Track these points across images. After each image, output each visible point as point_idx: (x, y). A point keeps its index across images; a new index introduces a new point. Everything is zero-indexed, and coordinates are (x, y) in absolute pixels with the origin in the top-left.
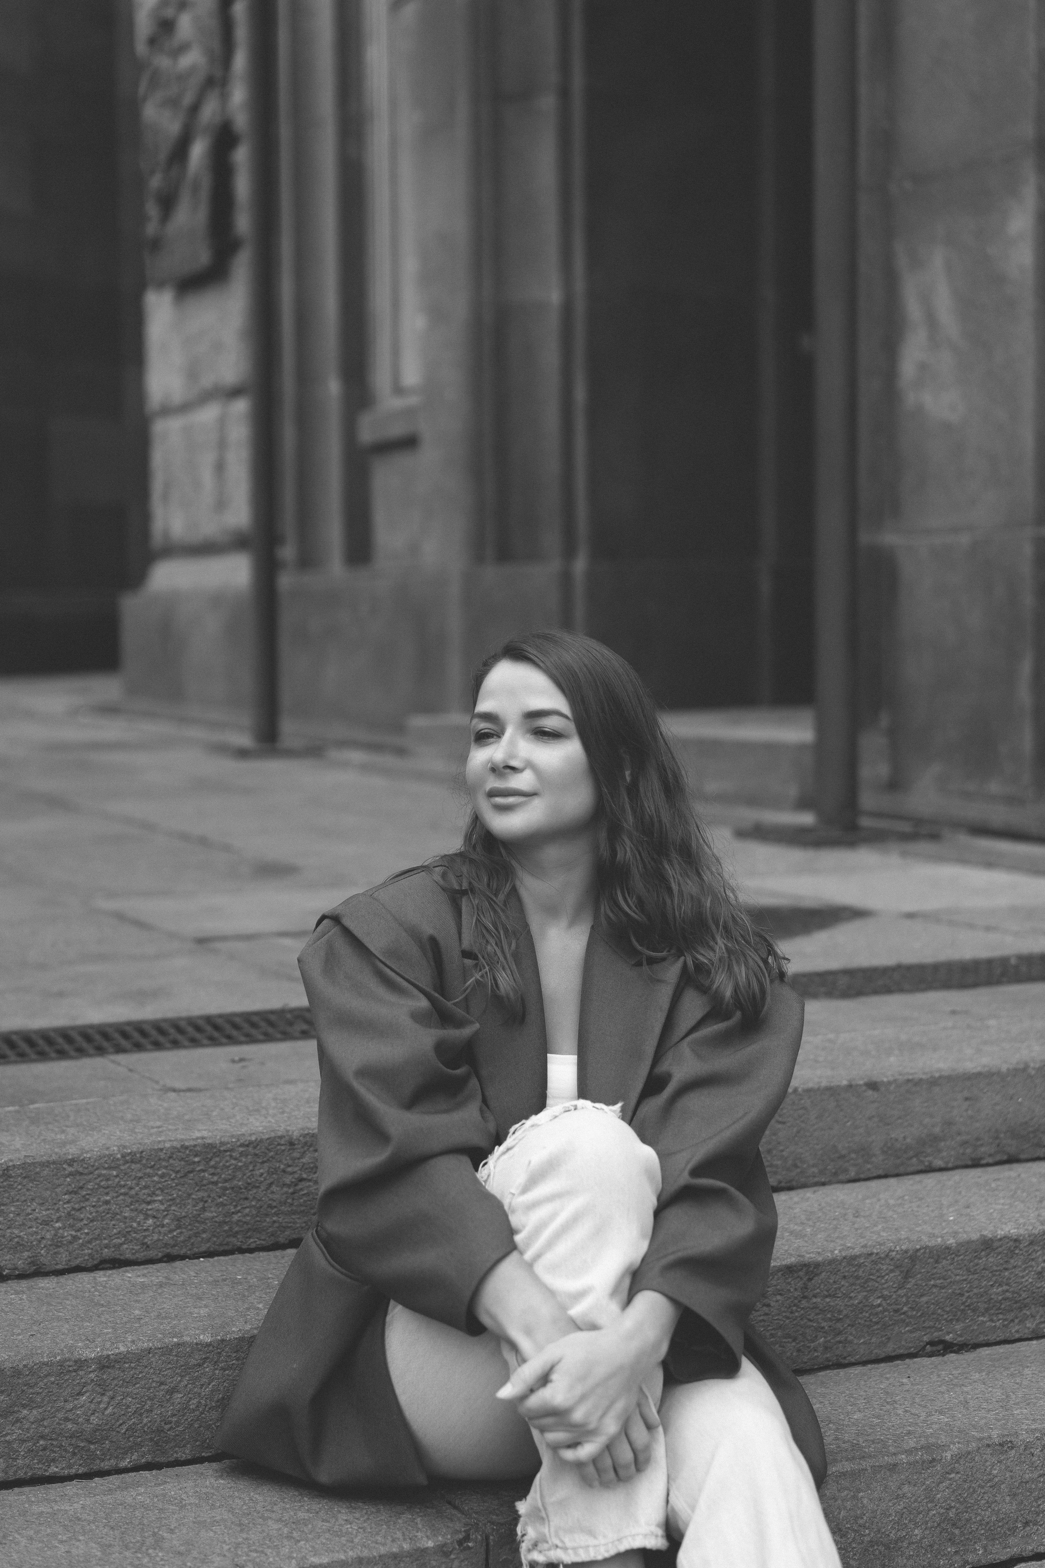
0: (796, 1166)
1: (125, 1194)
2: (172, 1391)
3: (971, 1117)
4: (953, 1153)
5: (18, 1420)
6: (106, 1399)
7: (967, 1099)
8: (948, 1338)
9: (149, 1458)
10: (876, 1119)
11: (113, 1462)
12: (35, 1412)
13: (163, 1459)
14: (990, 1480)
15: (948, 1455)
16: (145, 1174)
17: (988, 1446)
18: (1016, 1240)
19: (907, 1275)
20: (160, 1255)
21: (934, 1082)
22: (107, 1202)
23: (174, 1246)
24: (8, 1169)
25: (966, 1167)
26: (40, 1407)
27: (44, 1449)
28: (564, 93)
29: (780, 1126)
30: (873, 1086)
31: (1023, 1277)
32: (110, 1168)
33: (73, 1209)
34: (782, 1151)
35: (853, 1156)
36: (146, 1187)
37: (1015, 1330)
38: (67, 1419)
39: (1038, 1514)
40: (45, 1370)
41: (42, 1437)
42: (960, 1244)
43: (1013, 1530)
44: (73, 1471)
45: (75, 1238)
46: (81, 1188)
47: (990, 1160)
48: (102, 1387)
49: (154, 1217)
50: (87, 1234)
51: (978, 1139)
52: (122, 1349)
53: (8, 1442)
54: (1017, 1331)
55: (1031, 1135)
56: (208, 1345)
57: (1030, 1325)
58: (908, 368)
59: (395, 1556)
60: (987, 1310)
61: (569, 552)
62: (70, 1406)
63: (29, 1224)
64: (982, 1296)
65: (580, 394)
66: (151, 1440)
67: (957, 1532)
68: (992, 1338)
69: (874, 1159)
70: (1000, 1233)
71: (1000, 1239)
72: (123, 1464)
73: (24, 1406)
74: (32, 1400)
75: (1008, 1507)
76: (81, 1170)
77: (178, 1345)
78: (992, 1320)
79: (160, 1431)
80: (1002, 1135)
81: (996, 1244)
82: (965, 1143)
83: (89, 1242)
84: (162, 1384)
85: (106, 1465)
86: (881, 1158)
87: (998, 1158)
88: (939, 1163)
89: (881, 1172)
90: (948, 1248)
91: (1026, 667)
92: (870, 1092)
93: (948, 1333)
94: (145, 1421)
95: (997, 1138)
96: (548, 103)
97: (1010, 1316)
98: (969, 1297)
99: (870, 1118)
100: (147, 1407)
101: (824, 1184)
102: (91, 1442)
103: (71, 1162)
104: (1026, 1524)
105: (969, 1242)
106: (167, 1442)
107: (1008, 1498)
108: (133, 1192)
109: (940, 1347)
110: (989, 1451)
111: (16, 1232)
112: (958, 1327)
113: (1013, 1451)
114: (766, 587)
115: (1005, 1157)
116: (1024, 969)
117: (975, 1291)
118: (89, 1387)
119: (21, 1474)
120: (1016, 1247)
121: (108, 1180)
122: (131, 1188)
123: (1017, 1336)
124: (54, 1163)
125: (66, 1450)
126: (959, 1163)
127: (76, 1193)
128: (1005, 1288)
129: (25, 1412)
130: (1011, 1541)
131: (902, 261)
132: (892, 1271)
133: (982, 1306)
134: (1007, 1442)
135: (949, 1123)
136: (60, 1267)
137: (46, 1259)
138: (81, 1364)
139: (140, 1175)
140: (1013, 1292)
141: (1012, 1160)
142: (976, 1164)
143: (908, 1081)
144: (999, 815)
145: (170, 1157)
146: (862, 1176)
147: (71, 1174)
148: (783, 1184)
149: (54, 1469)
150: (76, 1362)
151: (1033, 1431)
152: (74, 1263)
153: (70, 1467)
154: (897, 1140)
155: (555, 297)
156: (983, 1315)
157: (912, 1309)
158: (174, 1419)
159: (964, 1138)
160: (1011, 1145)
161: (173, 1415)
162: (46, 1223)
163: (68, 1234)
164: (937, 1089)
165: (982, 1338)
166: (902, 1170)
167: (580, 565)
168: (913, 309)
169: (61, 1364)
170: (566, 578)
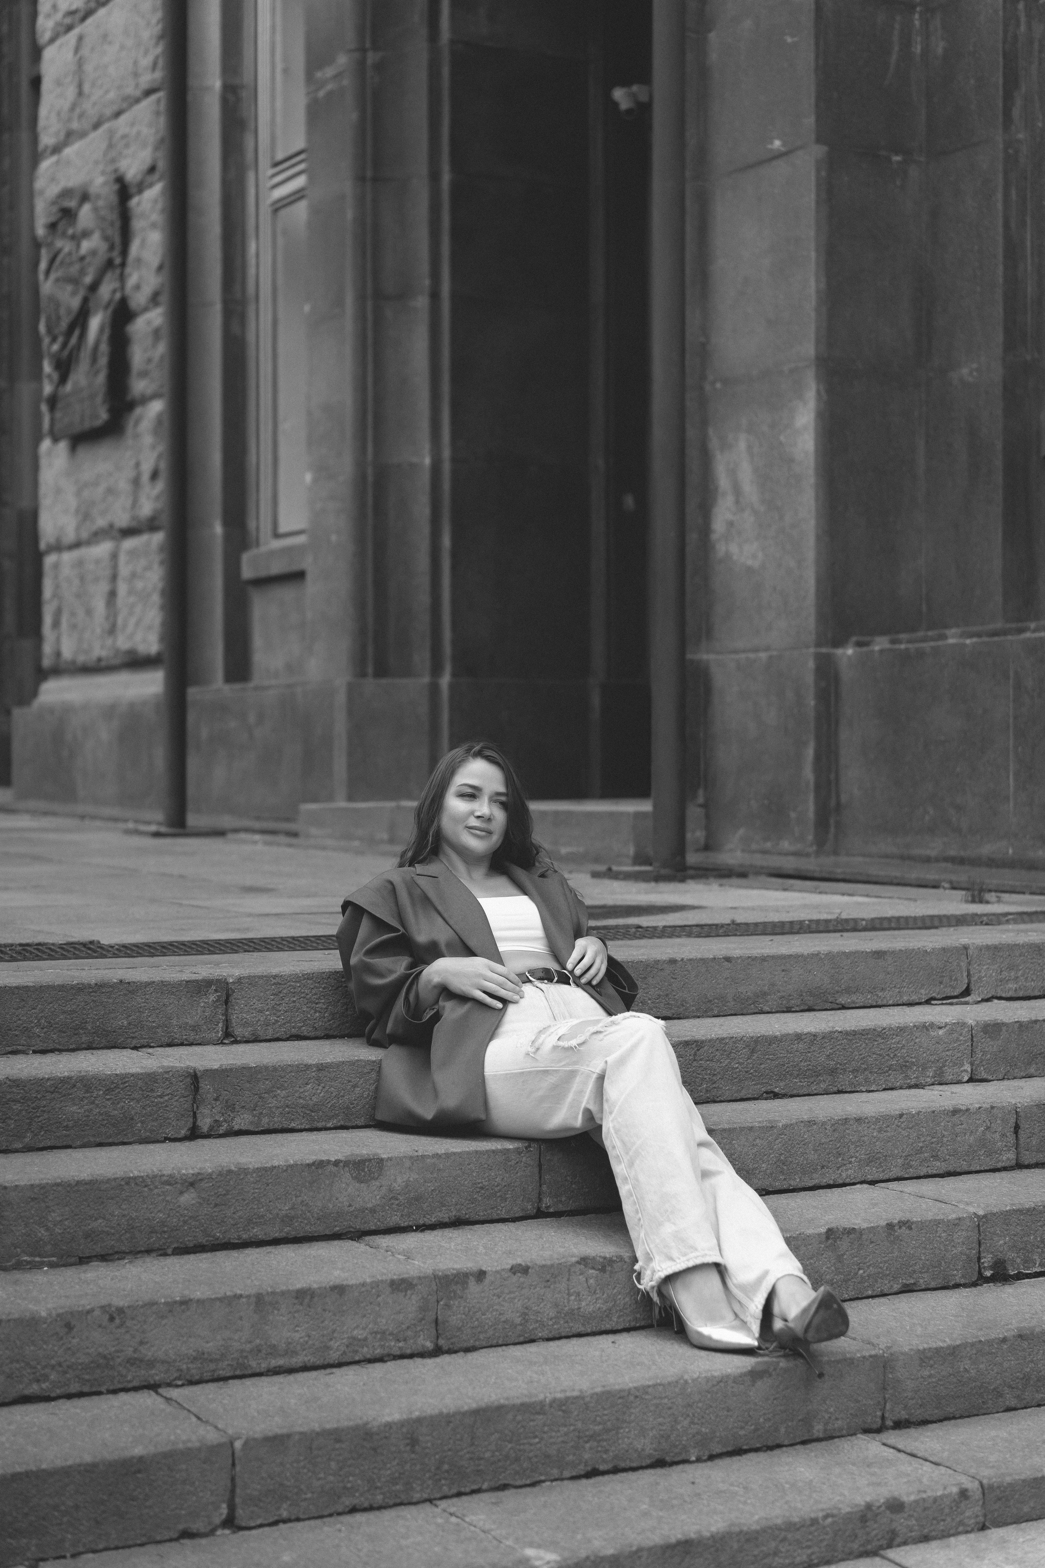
0: (683, 1006)
1: (304, 997)
2: (355, 1086)
3: (786, 982)
4: (775, 1003)
5: (275, 1096)
6: (320, 1088)
7: (783, 971)
8: (777, 1090)
9: (342, 1123)
10: (729, 980)
11: (324, 1123)
12: (284, 1092)
13: (350, 1124)
14: (802, 1141)
15: (781, 1124)
16: (315, 986)
17: (802, 1122)
18: (814, 1036)
19: (753, 1051)
20: (323, 1034)
21: (764, 959)
22: (294, 1002)
23: (331, 1029)
24: (240, 978)
25: (783, 1012)
26: (286, 1089)
27: (288, 1113)
28: (435, 296)
29: (672, 980)
30: (728, 959)
31: (818, 1057)
32: (296, 982)
33: (276, 1004)
34: (675, 995)
35: (716, 1001)
36: (315, 994)
37: (814, 1088)
38: (300, 1097)
39: (829, 1162)
40: (290, 1069)
41: (287, 1106)
42: (783, 1036)
43: (816, 1170)
44: (303, 1127)
45: (277, 1021)
46: (280, 992)
47: (798, 1009)
48: (319, 1080)
49: (320, 1012)
50: (283, 1019)
51: (790, 995)
52: (329, 1061)
53: (270, 1108)
54: (815, 1089)
55: (822, 995)
56: (374, 1062)
57: (823, 1086)
58: (718, 525)
59: (493, 1151)
60: (798, 1075)
61: (436, 670)
62: (302, 1090)
63: (252, 1011)
64: (795, 1067)
65: (446, 541)
66: (344, 1112)
67: (785, 1168)
68: (801, 1092)
69: (728, 1004)
70: (806, 1031)
71: (806, 1034)
72: (329, 1125)
73: (278, 1088)
74: (282, 1085)
75: (813, 1156)
76: (280, 981)
77: (358, 1061)
78: (801, 1082)
79: (348, 1108)
80: (804, 994)
81: (803, 1037)
82: (782, 997)
83: (284, 1024)
84: (350, 1081)
85: (320, 1125)
86: (733, 1003)
87: (802, 1008)
88: (767, 1009)
89: (733, 1012)
90: (776, 1037)
91: (810, 752)
92: (727, 963)
93: (776, 1087)
94: (340, 1102)
95: (802, 995)
96: (422, 302)
97: (812, 1080)
98: (788, 1067)
99: (726, 979)
100: (341, 1094)
101: (699, 1017)
102: (312, 1112)
103: (275, 977)
104: (823, 1167)
105: (788, 1035)
106: (352, 1115)
107: (813, 1152)
108: (308, 997)
109: (772, 1095)
110: (802, 1124)
111: (245, 1015)
112: (782, 1084)
113: (815, 1126)
114: (596, 700)
115: (806, 1008)
116: (814, 926)
117: (791, 1064)
118: (312, 1081)
119: (276, 1126)
120: (815, 1040)
121: (294, 988)
122: (307, 994)
123: (815, 1092)
124: (265, 976)
125: (299, 1115)
126: (779, 1009)
127: (277, 995)
128: (808, 1063)
129: (279, 1091)
130: (814, 1175)
131: (714, 443)
132: (744, 1048)
133: (795, 1073)
134: (812, 1121)
135: (773, 985)
136: (268, 1037)
137: (261, 1033)
138: (308, 1067)
139: (312, 987)
140: (813, 1066)
141: (810, 1010)
142: (789, 1010)
143: (749, 957)
144: (790, 864)
145: (329, 978)
146: (722, 1014)
147: (274, 984)
148: (675, 1016)
149: (293, 1125)
150: (305, 1065)
151: (826, 1117)
152: (275, 1036)
153: (301, 1124)
154: (742, 993)
155: (427, 461)
156: (796, 1078)
157: (756, 1071)
158: (355, 1102)
159: (783, 994)
160: (810, 1001)
161: (355, 1100)
162: (261, 1011)
163: (273, 1018)
164: (766, 963)
165: (795, 1092)
166: (745, 1011)
167: (445, 680)
168: (723, 482)
169: (298, 1066)
170: (434, 689)
